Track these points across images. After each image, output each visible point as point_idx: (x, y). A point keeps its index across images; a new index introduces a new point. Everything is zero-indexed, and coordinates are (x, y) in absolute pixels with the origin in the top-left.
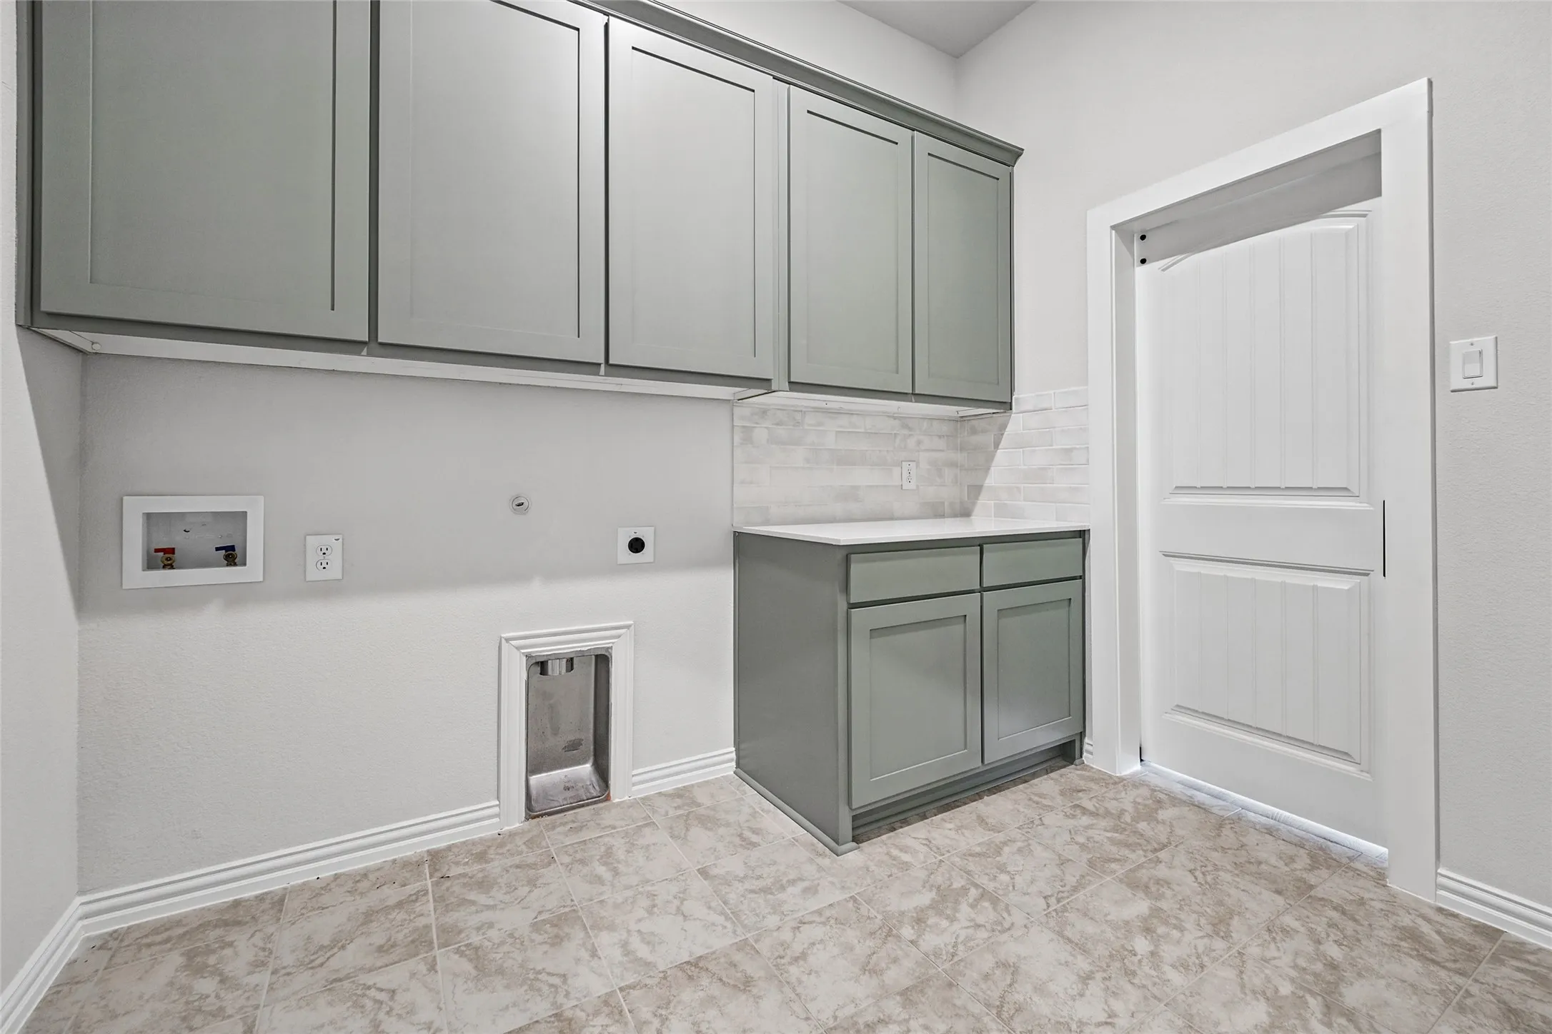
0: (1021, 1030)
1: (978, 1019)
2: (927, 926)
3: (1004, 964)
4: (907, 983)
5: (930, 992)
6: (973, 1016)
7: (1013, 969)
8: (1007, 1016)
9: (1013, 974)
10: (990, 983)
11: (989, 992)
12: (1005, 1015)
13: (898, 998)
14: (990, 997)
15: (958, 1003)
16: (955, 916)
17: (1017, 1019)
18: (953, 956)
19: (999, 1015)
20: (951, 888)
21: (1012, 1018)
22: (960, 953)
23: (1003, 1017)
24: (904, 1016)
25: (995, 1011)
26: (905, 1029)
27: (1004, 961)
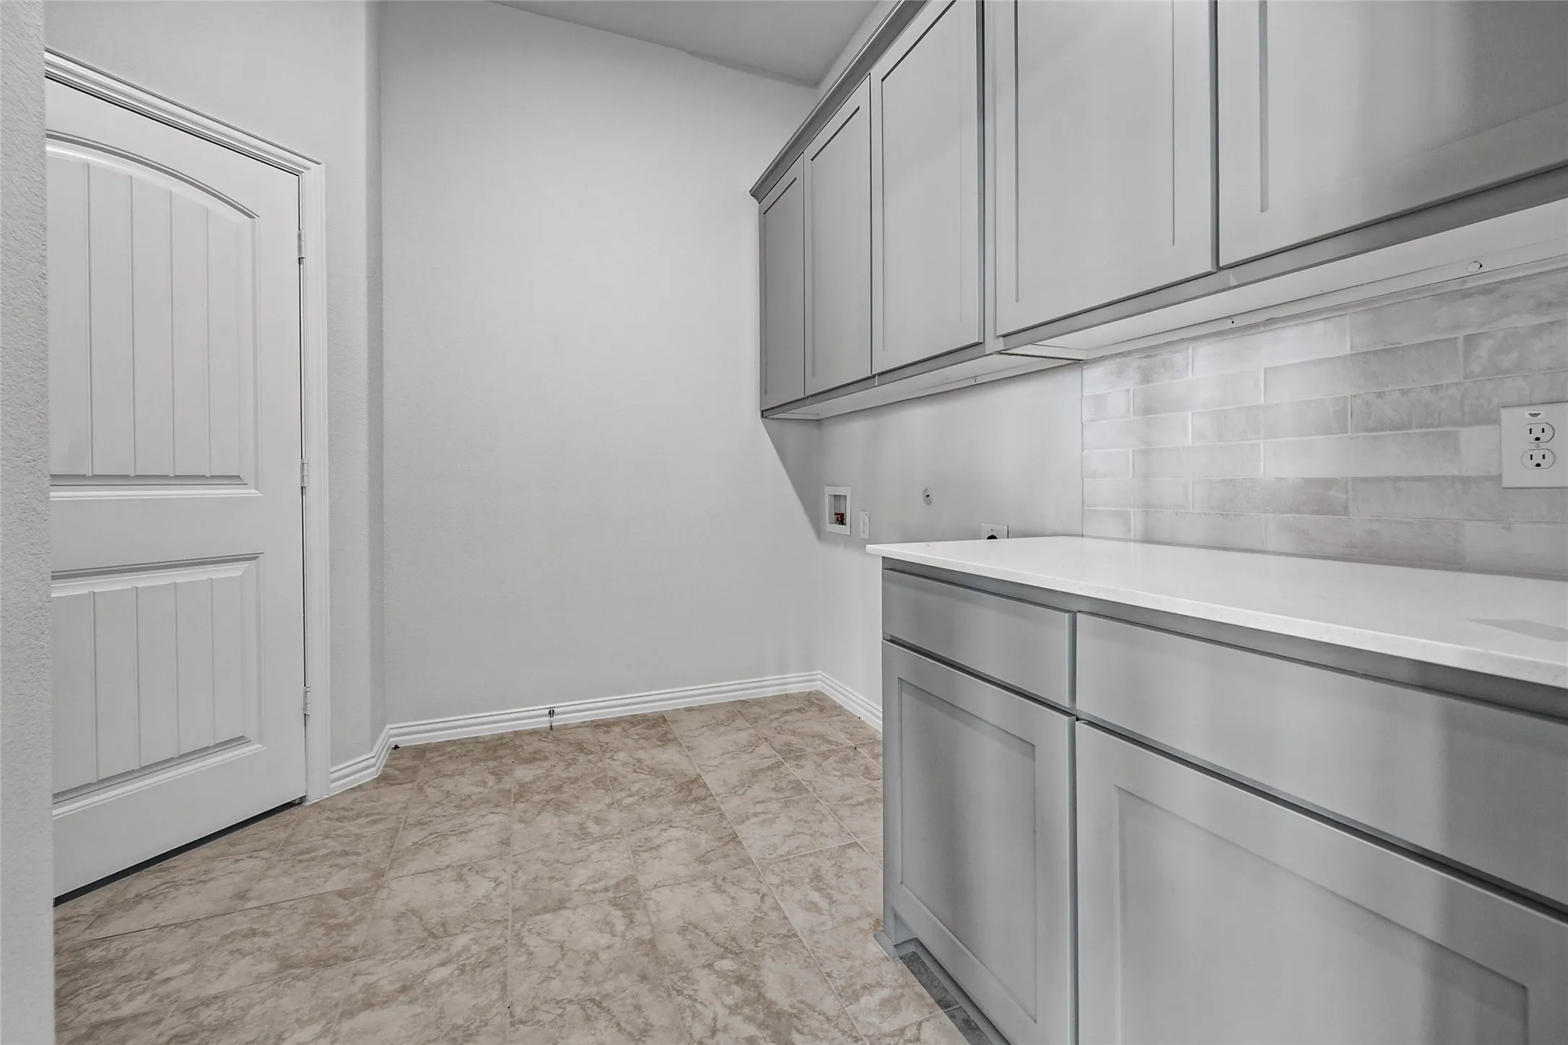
0: (567, 1010)
1: (597, 984)
2: (730, 983)
3: (647, 1031)
4: (662, 948)
5: (644, 960)
6: (602, 982)
7: (638, 1037)
8: (587, 1006)
9: (630, 1034)
10: (631, 1009)
11: (619, 1003)
12: (589, 1005)
13: (648, 937)
14: (615, 1001)
15: (621, 976)
16: (739, 1014)
17: (579, 1012)
18: (678, 991)
19: (592, 1000)
20: (794, 1030)
21: (583, 1008)
22: (680, 998)
23: (588, 1002)
24: (628, 936)
25: (597, 998)
26: (617, 934)
27: (651, 1033)
